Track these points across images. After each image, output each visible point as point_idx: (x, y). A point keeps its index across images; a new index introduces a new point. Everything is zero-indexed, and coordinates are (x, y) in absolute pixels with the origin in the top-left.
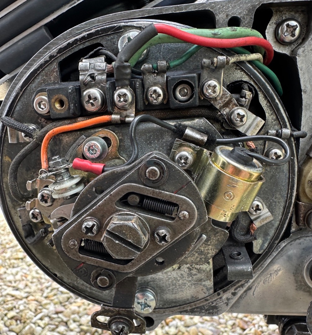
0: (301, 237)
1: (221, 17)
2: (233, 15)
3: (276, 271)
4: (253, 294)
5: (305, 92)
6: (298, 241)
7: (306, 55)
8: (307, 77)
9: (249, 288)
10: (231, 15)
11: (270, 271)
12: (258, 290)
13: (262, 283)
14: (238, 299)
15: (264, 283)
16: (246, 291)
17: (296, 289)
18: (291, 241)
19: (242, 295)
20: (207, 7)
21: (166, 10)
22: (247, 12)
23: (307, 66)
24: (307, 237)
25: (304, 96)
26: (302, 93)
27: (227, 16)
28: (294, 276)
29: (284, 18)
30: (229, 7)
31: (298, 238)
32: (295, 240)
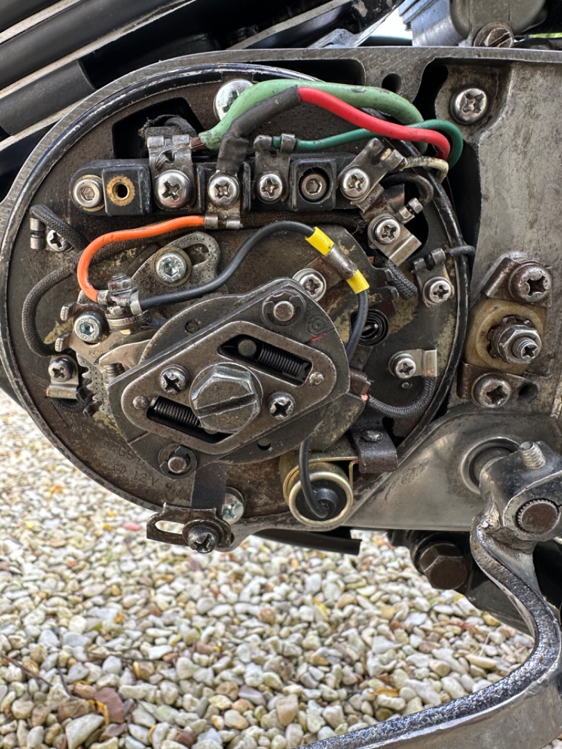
0: (462, 416)
1: (372, 73)
2: (391, 73)
3: (421, 465)
4: (386, 498)
5: (486, 199)
6: (457, 421)
7: (492, 143)
8: (491, 176)
9: (380, 490)
10: (389, 71)
11: (414, 465)
12: (393, 492)
13: (399, 482)
14: (363, 505)
15: (402, 482)
16: (375, 494)
17: (449, 492)
18: (447, 422)
19: (369, 499)
20: (352, 55)
21: (290, 54)
22: (412, 68)
23: (493, 160)
24: (470, 415)
25: (484, 204)
26: (482, 200)
27: (382, 72)
28: (447, 472)
29: (464, 83)
30: (385, 59)
31: (457, 417)
32: (453, 420)
